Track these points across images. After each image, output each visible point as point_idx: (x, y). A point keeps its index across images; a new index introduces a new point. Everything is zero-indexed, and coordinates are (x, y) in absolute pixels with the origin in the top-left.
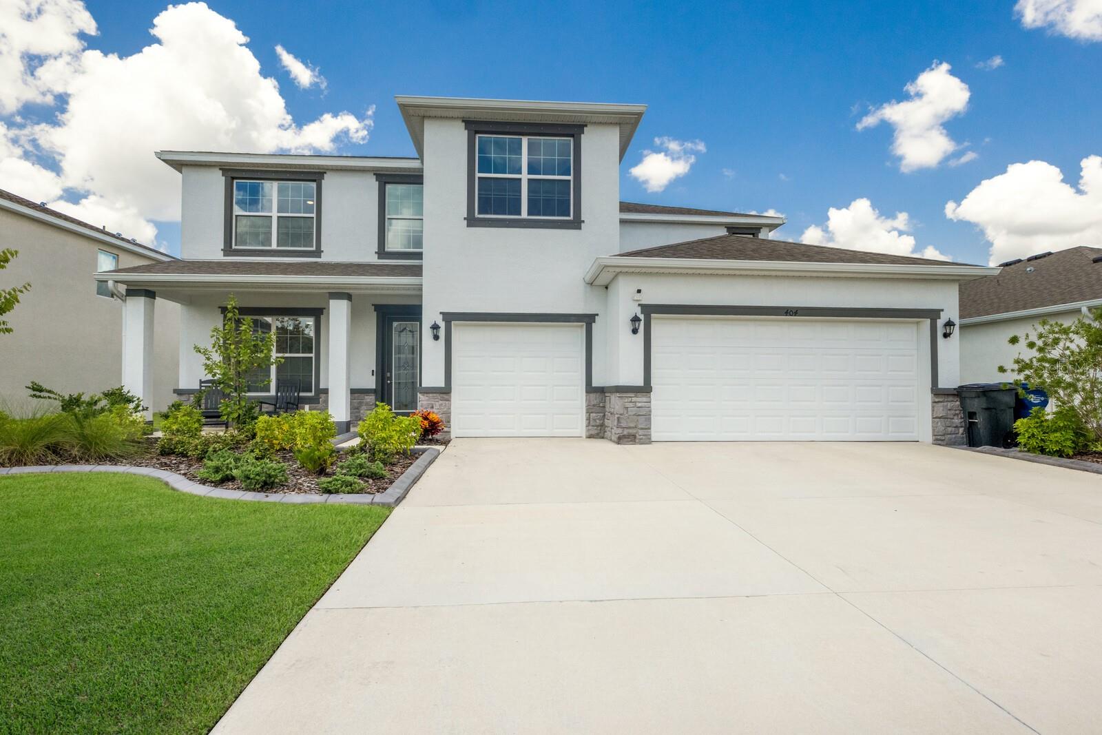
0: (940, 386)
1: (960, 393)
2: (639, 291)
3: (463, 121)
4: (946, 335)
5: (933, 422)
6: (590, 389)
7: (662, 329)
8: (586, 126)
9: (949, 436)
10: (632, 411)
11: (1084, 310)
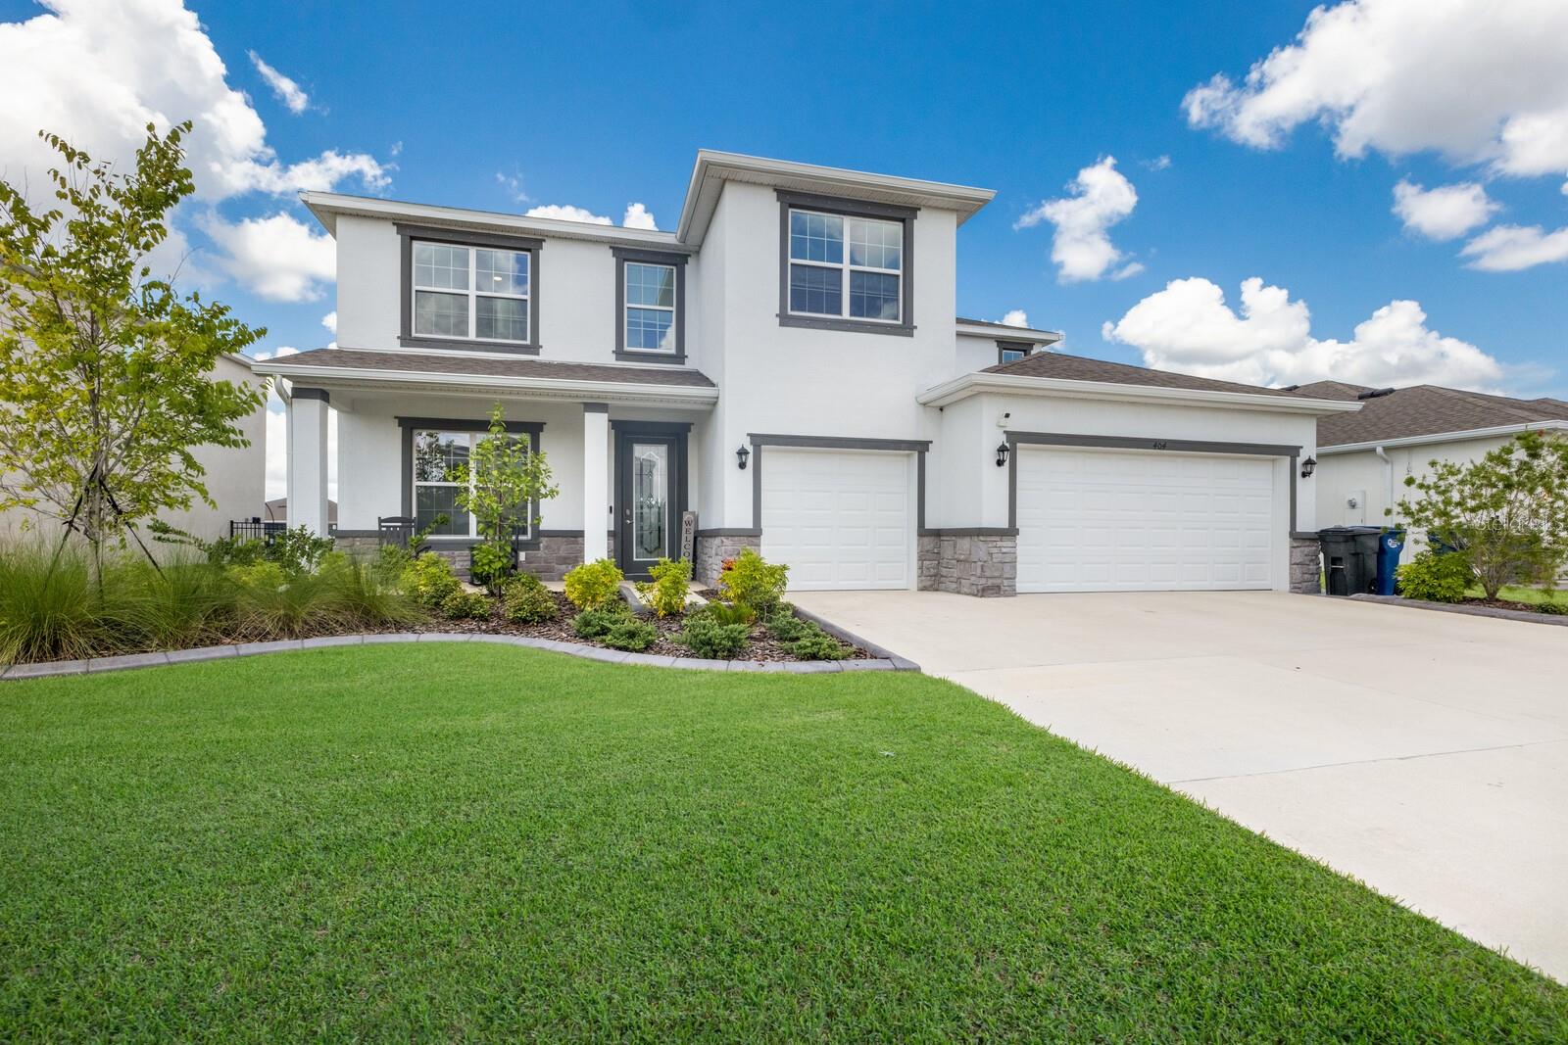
0: (1298, 530)
1: (1324, 538)
2: (1007, 416)
3: (775, 190)
4: (1304, 475)
5: (1291, 569)
6: (923, 532)
7: (1028, 460)
8: (920, 209)
9: (1306, 584)
10: (997, 558)
11: (1379, 450)
